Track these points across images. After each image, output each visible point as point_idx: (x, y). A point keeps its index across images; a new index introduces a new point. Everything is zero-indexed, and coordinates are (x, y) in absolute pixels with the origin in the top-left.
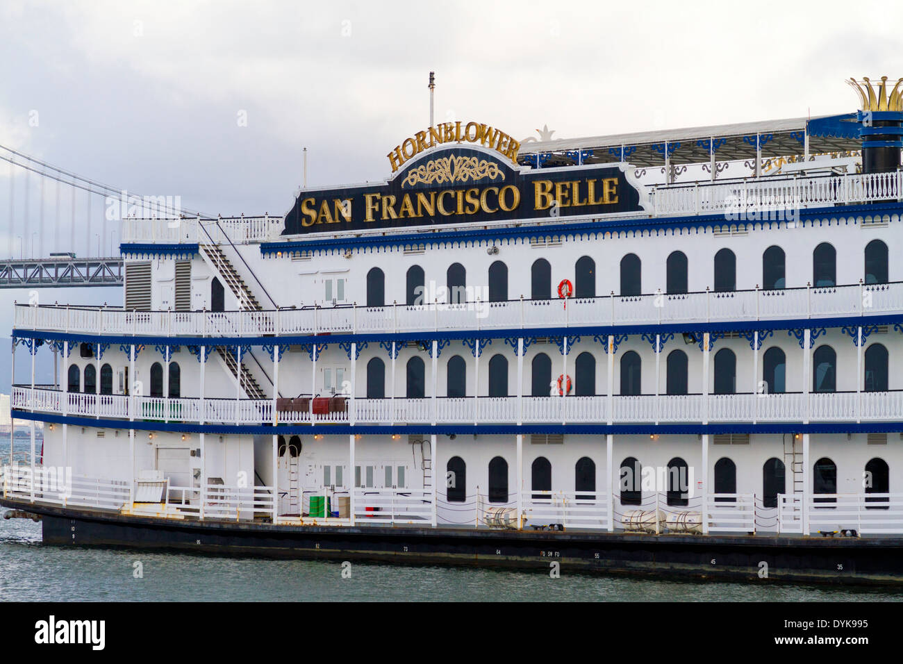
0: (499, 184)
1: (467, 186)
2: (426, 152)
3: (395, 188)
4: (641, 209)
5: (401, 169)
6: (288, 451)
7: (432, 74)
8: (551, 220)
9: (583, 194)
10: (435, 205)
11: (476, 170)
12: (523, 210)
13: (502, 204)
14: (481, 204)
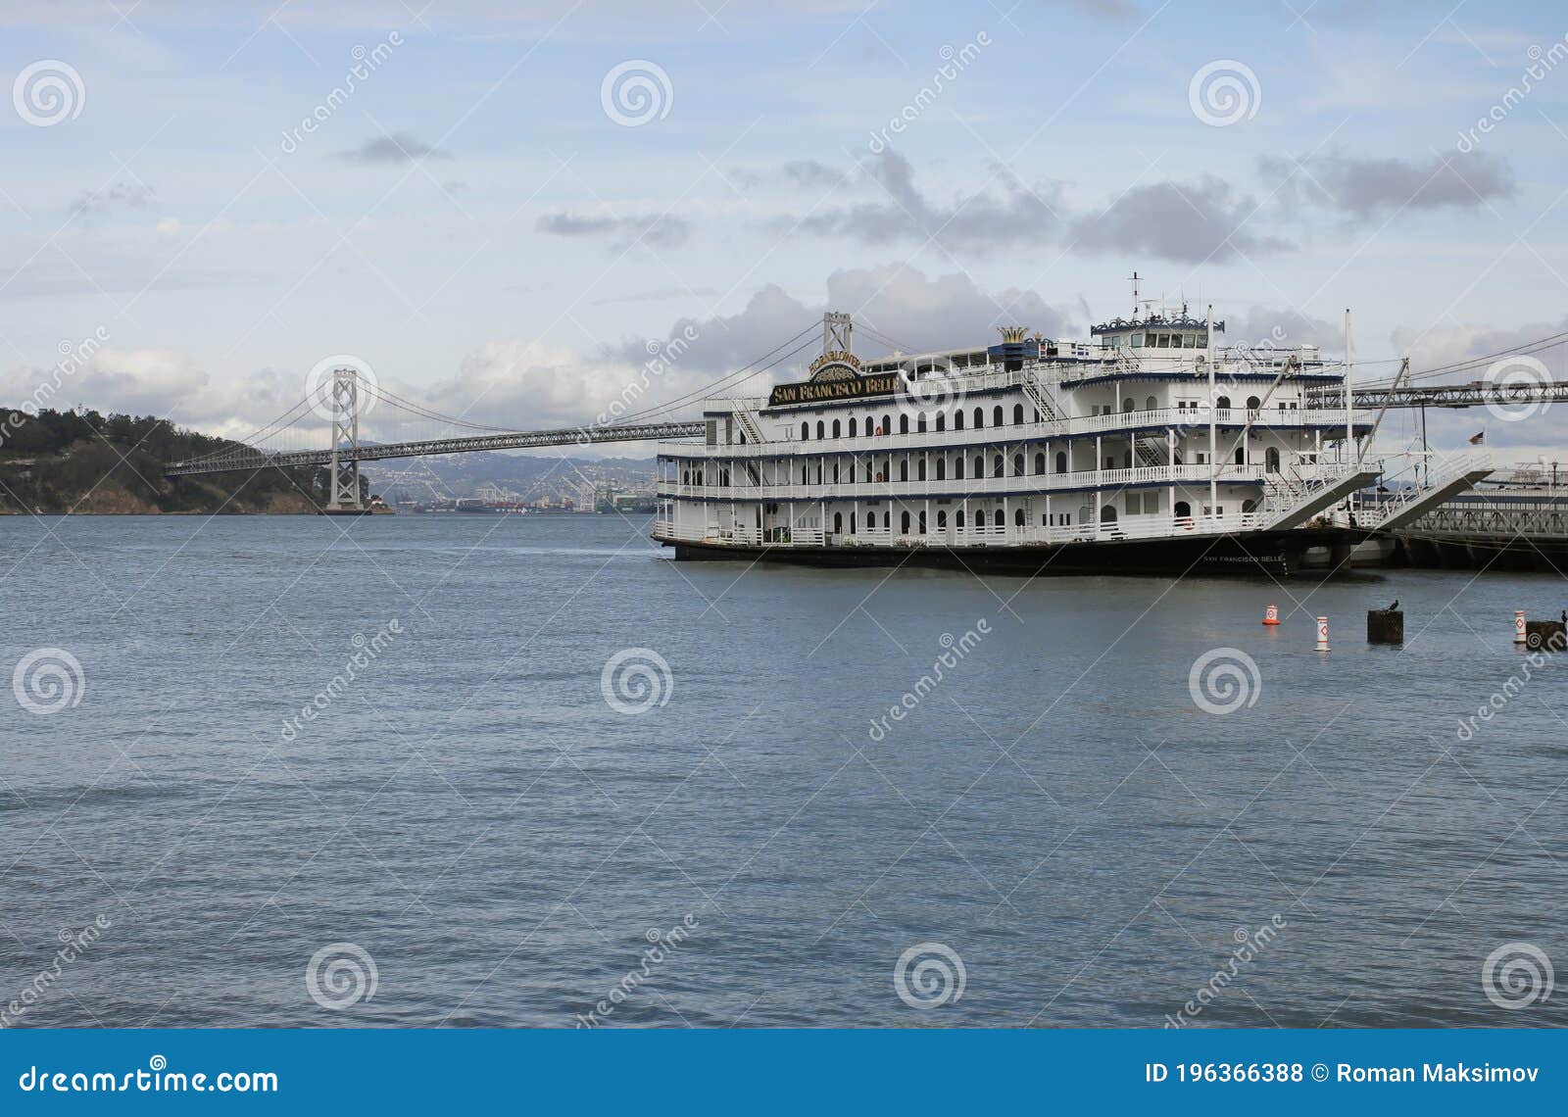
0: (853, 381)
1: (840, 382)
2: (824, 366)
3: (812, 383)
5: (814, 375)
8: (873, 398)
9: (885, 385)
10: (827, 391)
11: (843, 374)
12: (863, 393)
13: (854, 390)
14: (846, 390)
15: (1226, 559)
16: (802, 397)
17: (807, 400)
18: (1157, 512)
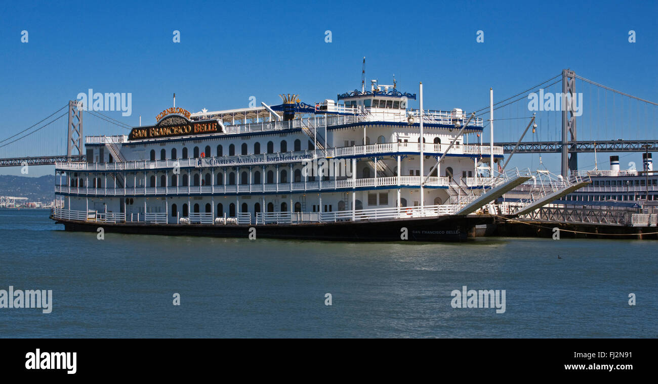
0: (185, 125)
1: (177, 126)
2: (166, 116)
3: (158, 126)
4: (222, 132)
5: (159, 121)
6: (129, 203)
7: (174, 94)
8: (198, 136)
9: (208, 128)
10: (169, 131)
11: (179, 121)
12: (192, 133)
13: (186, 131)
14: (181, 131)
15: (426, 232)
16: (151, 135)
17: (154, 137)
18: (387, 204)
